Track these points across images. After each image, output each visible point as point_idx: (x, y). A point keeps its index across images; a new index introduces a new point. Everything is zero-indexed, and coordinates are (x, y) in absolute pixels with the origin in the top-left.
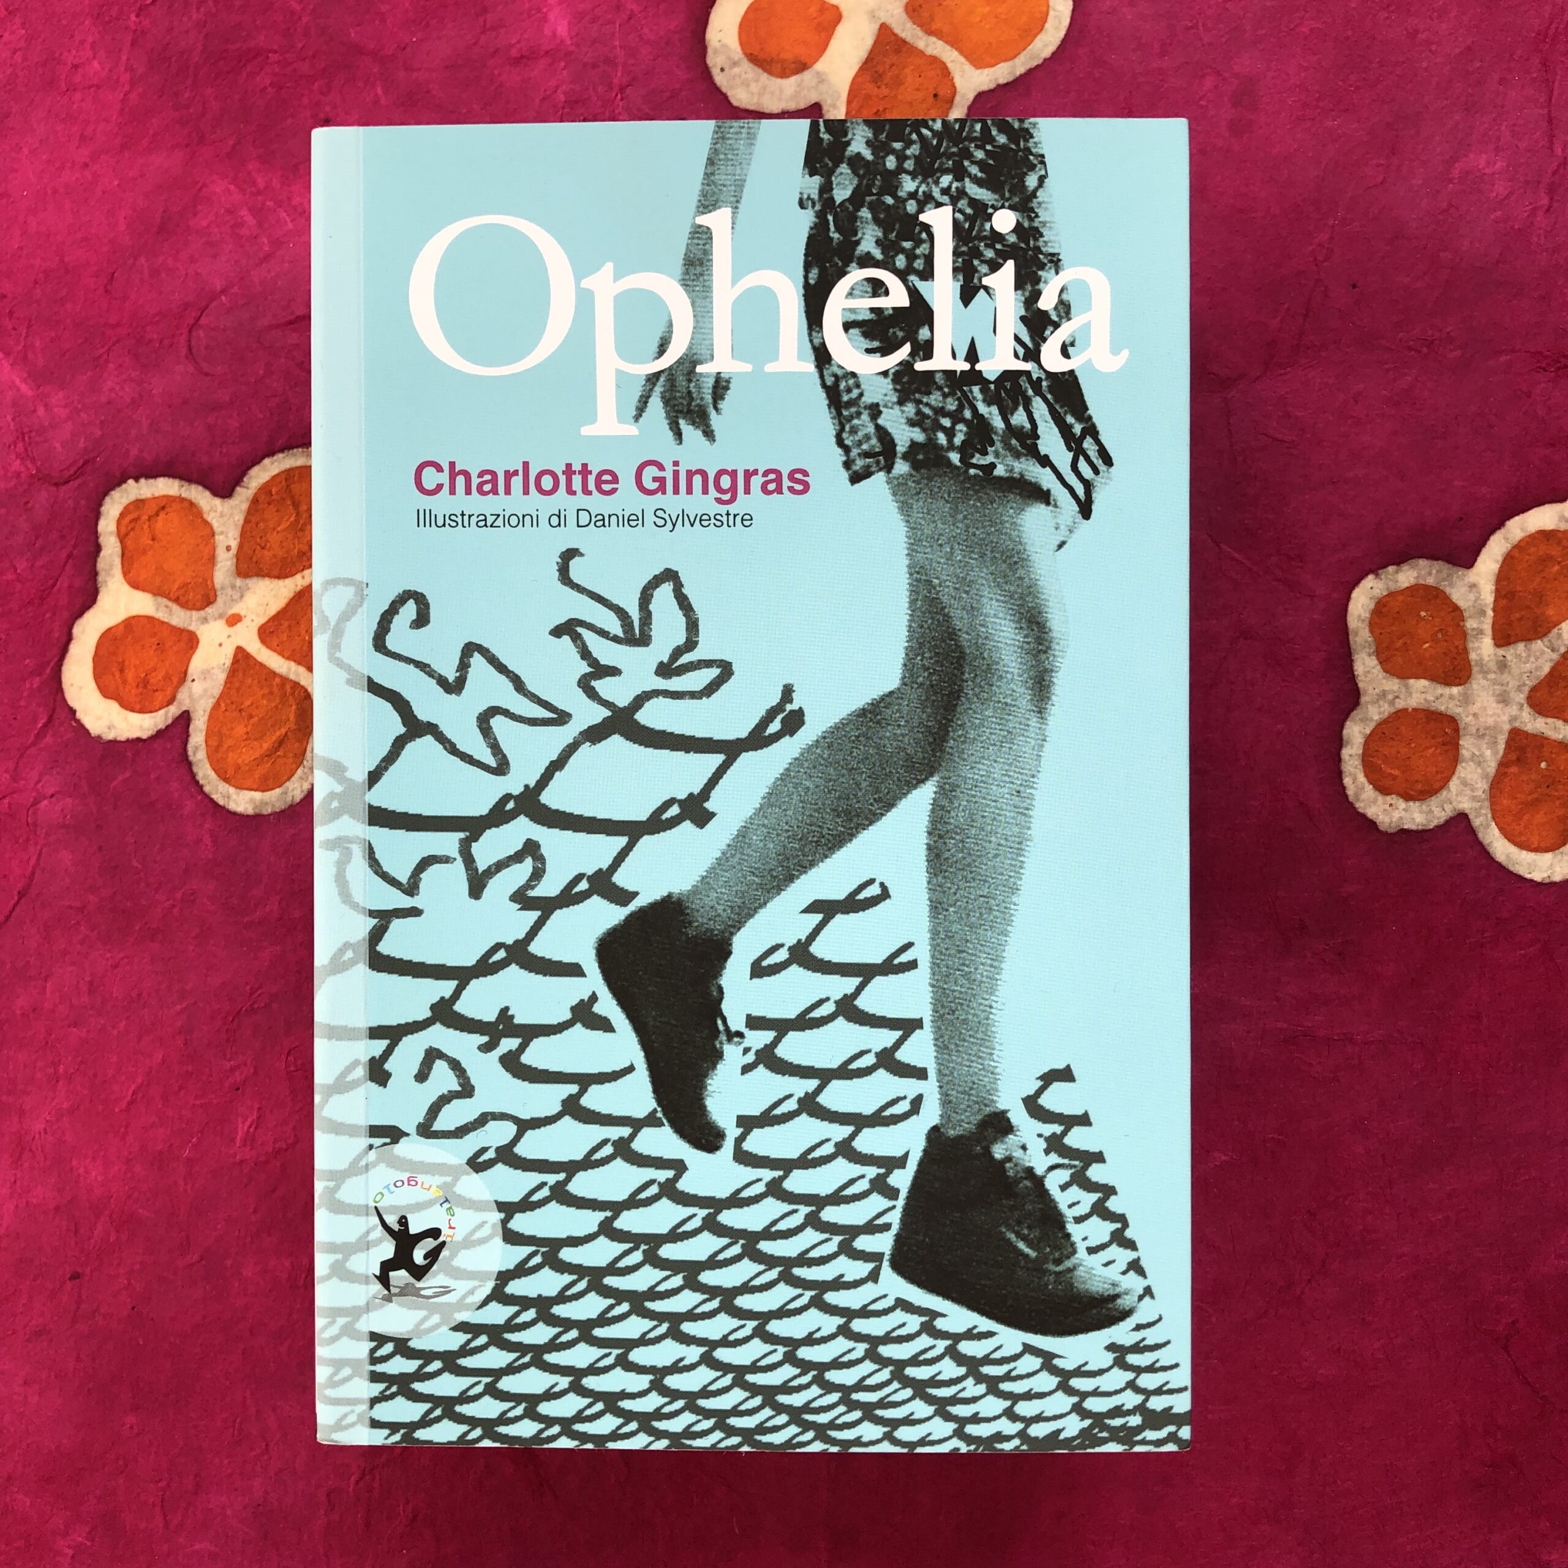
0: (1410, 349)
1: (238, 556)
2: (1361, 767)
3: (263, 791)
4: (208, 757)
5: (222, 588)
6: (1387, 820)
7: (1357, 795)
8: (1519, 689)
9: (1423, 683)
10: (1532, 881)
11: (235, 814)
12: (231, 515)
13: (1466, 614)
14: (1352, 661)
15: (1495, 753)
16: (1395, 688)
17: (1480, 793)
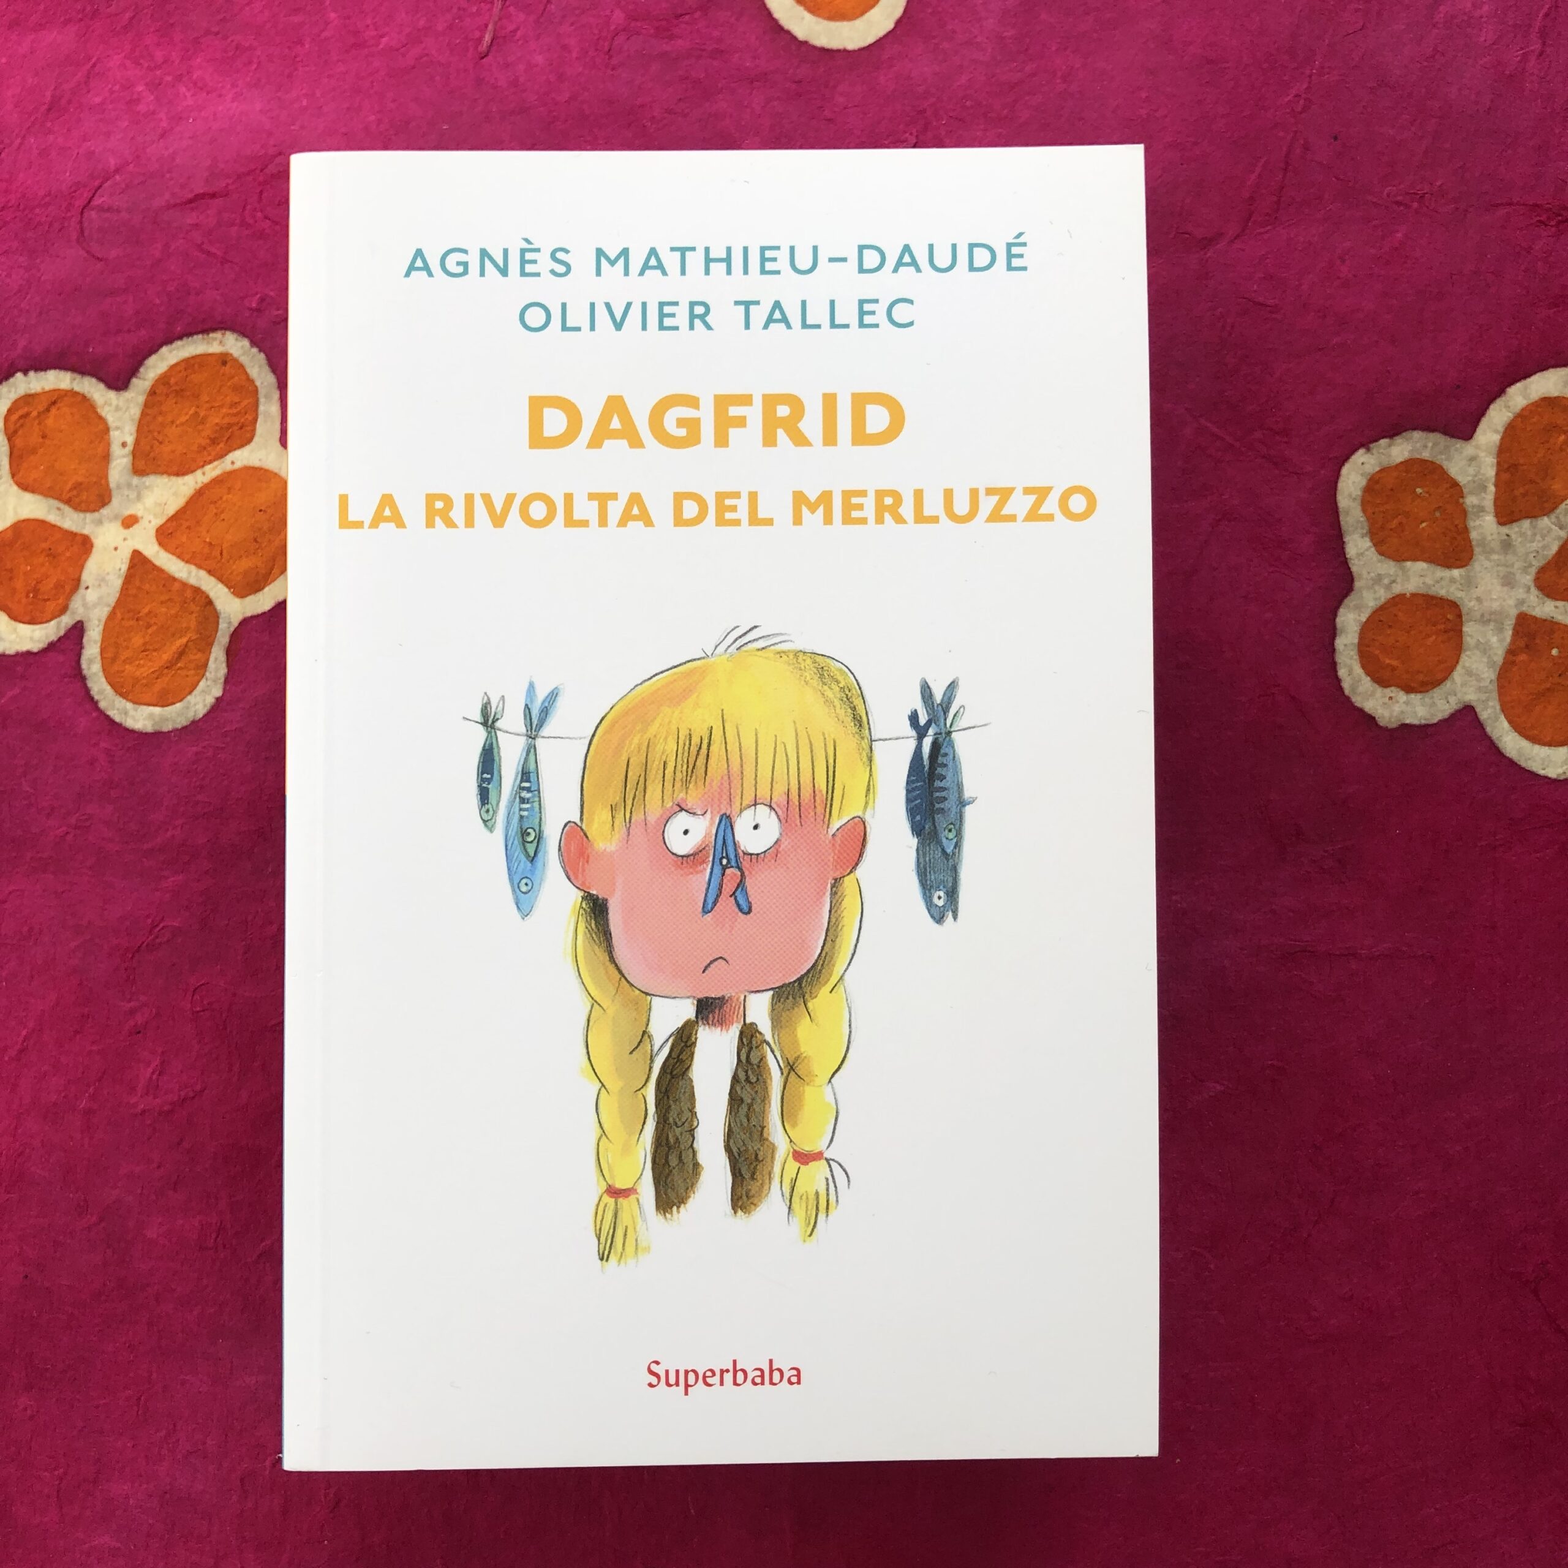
0: (1398, 203)
1: (134, 454)
2: (1356, 657)
3: (163, 706)
4: (104, 670)
5: (118, 487)
6: (1386, 714)
7: (1354, 689)
8: (1525, 570)
9: (1421, 565)
10: (1546, 777)
11: (132, 732)
12: (128, 408)
13: (1465, 491)
14: (1344, 543)
15: (1501, 641)
16: (1392, 572)
17: (1487, 683)
